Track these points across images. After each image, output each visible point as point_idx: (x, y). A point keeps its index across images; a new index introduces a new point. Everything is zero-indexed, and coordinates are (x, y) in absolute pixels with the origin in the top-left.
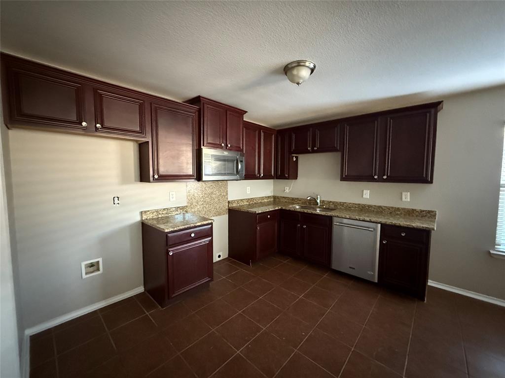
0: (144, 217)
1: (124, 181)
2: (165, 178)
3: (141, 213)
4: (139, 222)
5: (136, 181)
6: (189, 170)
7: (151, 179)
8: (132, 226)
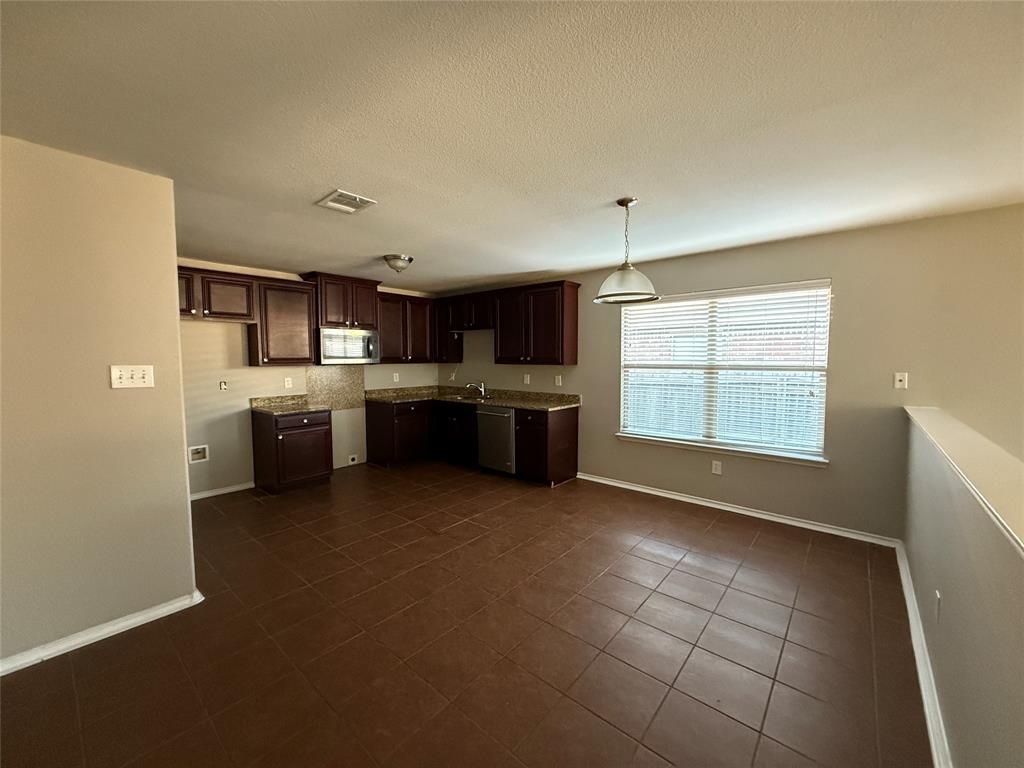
0: (254, 405)
1: (231, 365)
2: (275, 362)
3: (251, 400)
4: (247, 410)
5: (244, 365)
6: (306, 353)
7: (261, 362)
8: (241, 414)
